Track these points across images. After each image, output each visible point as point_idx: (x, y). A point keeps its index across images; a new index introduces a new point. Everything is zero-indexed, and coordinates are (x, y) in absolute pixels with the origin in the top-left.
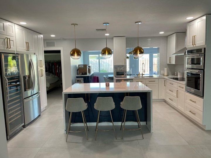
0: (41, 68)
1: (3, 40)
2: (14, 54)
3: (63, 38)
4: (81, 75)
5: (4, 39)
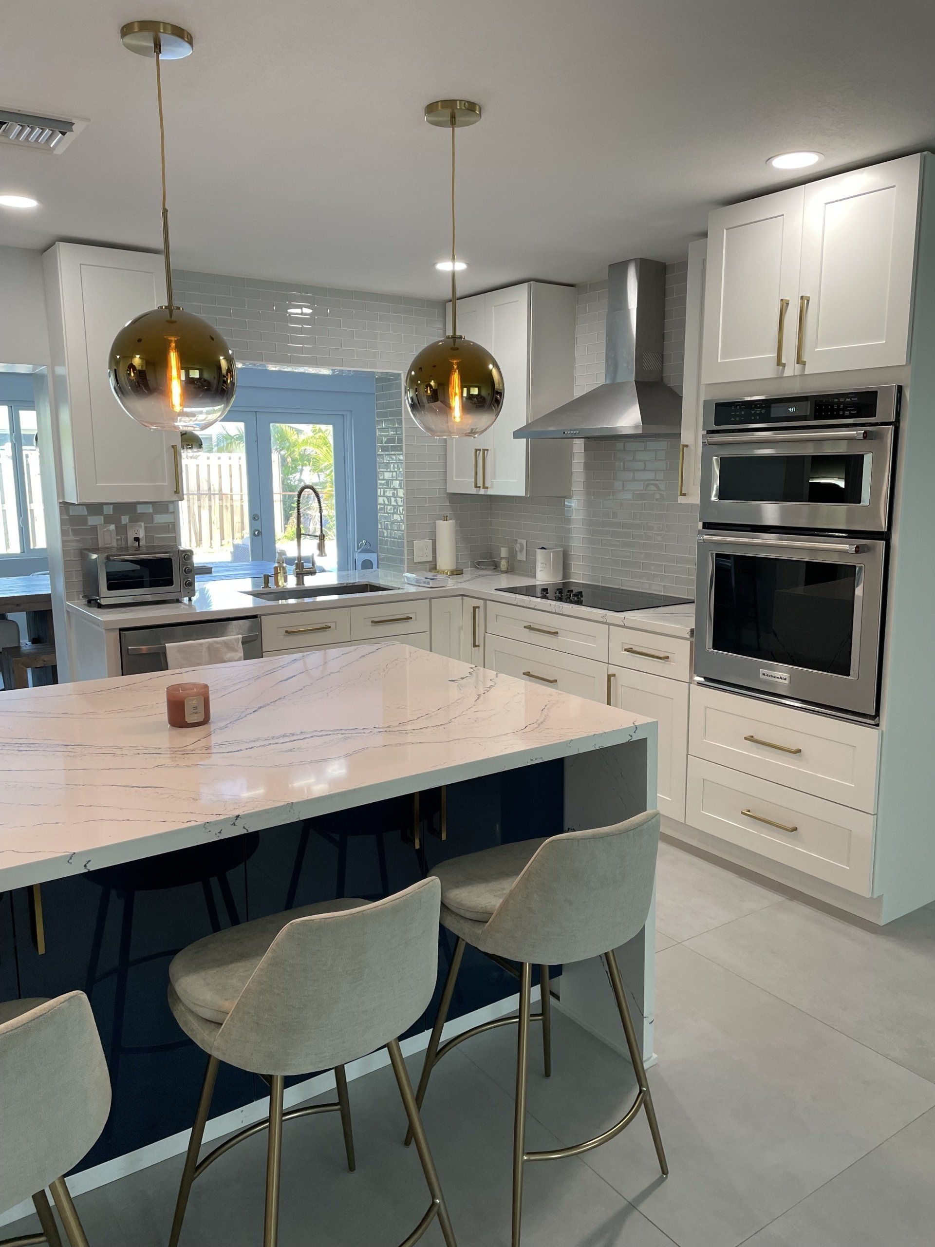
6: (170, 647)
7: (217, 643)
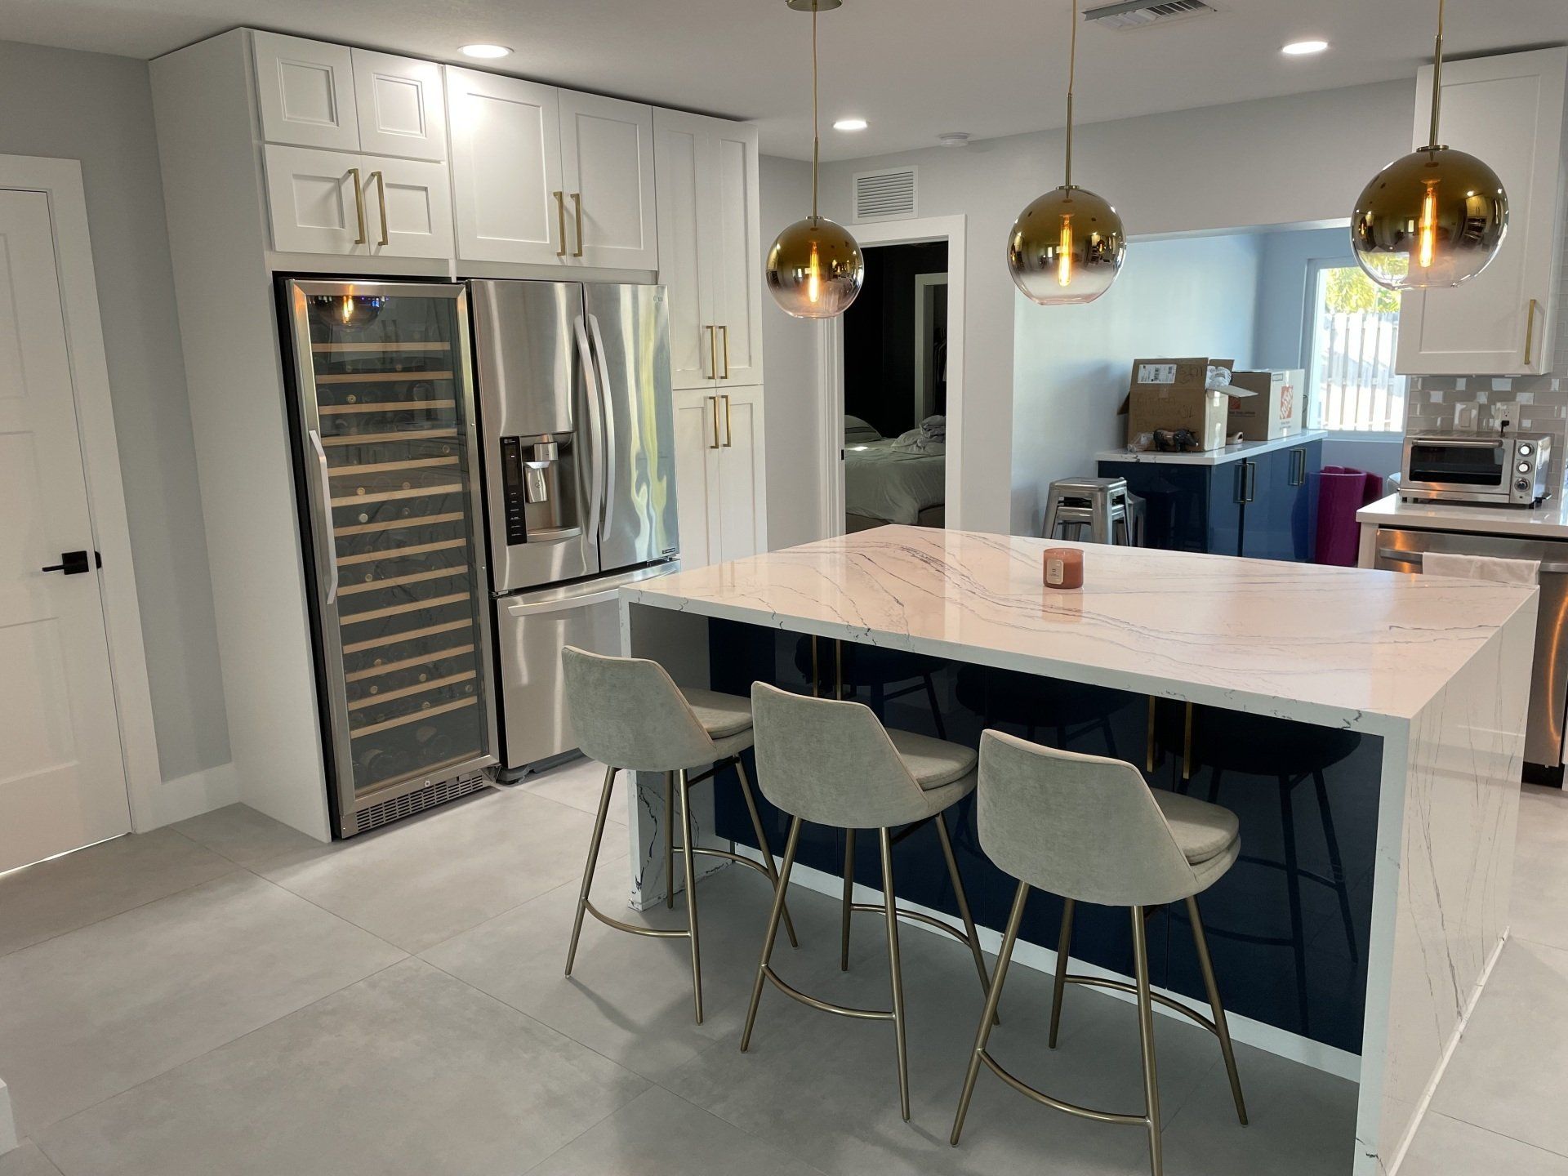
0: (717, 382)
1: (329, 186)
2: (445, 280)
3: (965, 137)
4: (1147, 450)
5: (339, 182)
6: (1427, 557)
7: (1495, 564)
